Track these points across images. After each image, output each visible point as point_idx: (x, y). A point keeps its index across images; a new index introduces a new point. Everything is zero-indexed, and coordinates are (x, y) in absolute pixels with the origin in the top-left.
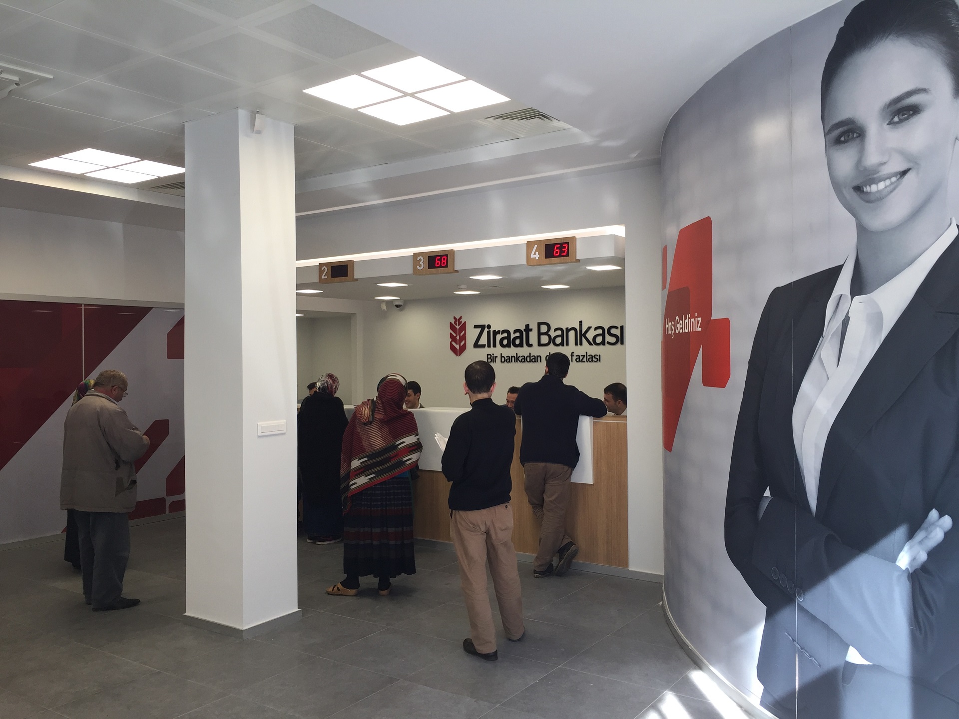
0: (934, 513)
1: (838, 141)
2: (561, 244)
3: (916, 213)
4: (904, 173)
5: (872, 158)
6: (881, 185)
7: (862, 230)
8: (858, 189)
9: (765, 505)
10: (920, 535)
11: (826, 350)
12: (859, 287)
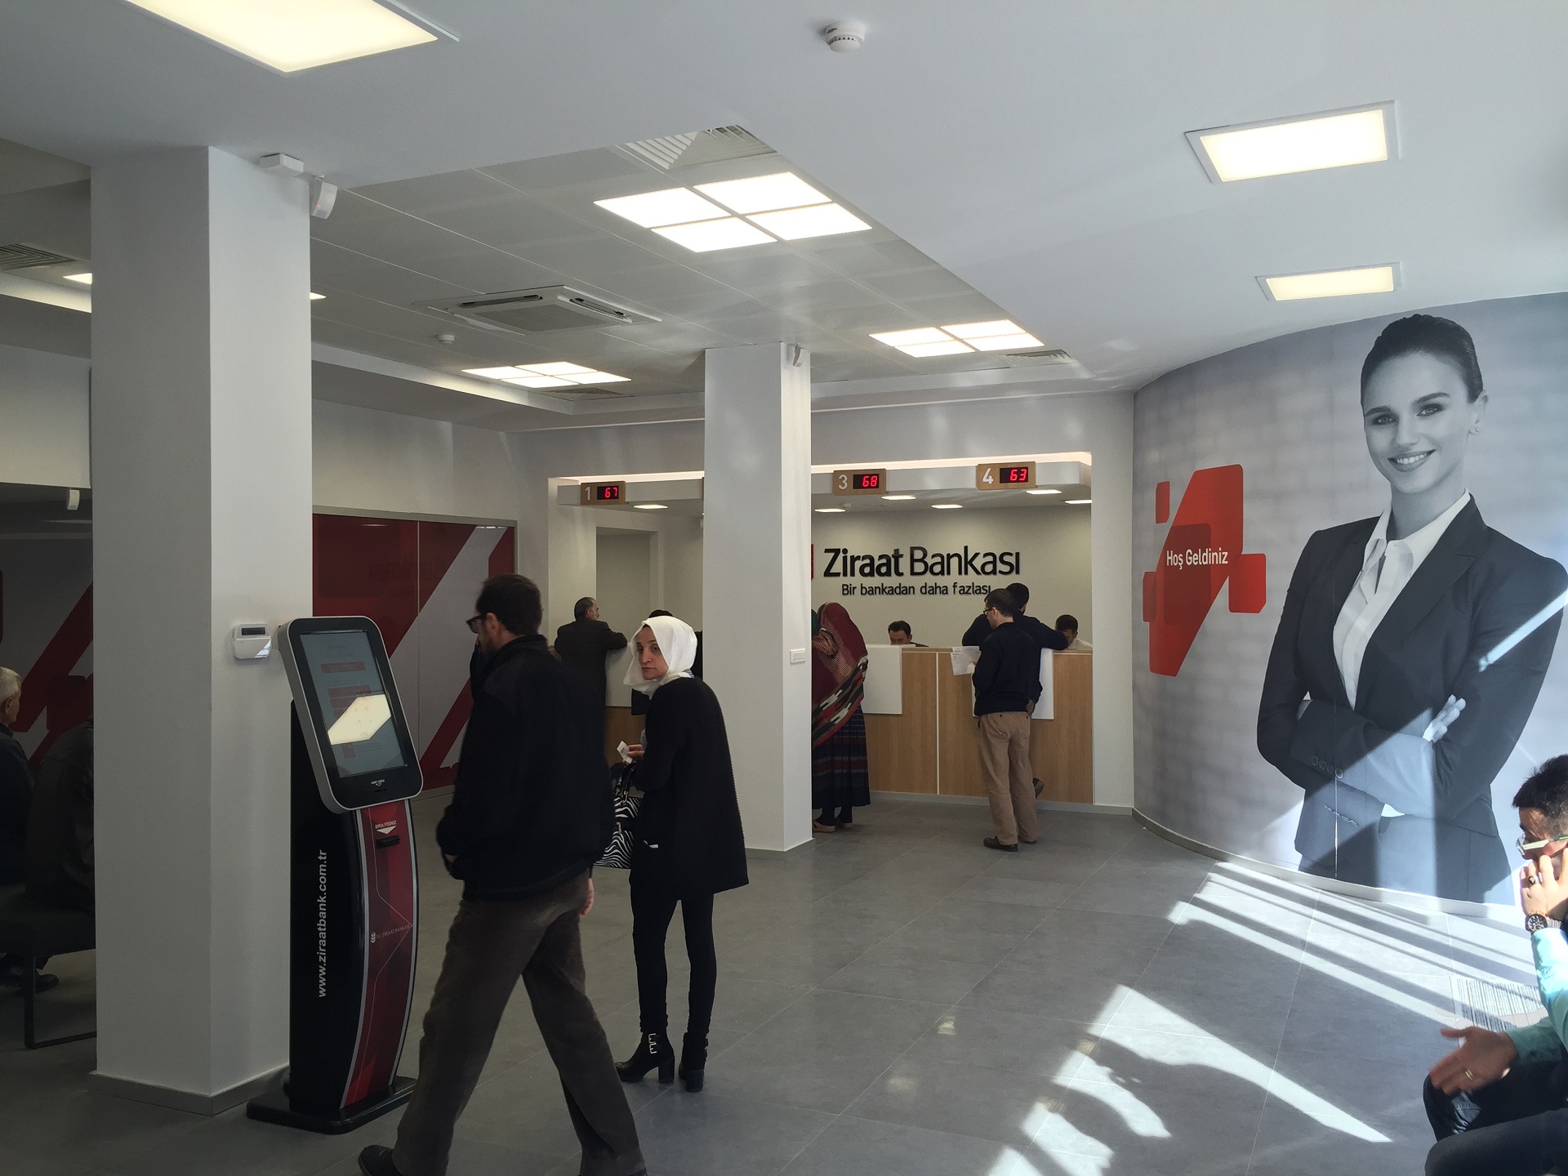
0: (1452, 698)
1: (1375, 422)
2: (1019, 469)
3: (1438, 483)
4: (1430, 453)
5: (1405, 438)
6: (1412, 460)
7: (1396, 491)
8: (1393, 460)
9: (1304, 708)
10: (1441, 715)
11: (1365, 581)
12: (1393, 533)
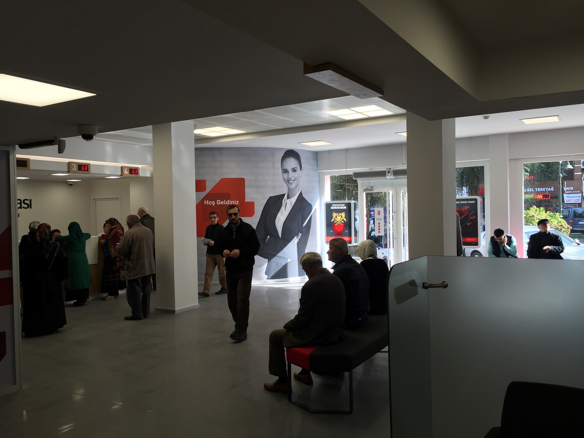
1: (284, 172)
6: (292, 181)
